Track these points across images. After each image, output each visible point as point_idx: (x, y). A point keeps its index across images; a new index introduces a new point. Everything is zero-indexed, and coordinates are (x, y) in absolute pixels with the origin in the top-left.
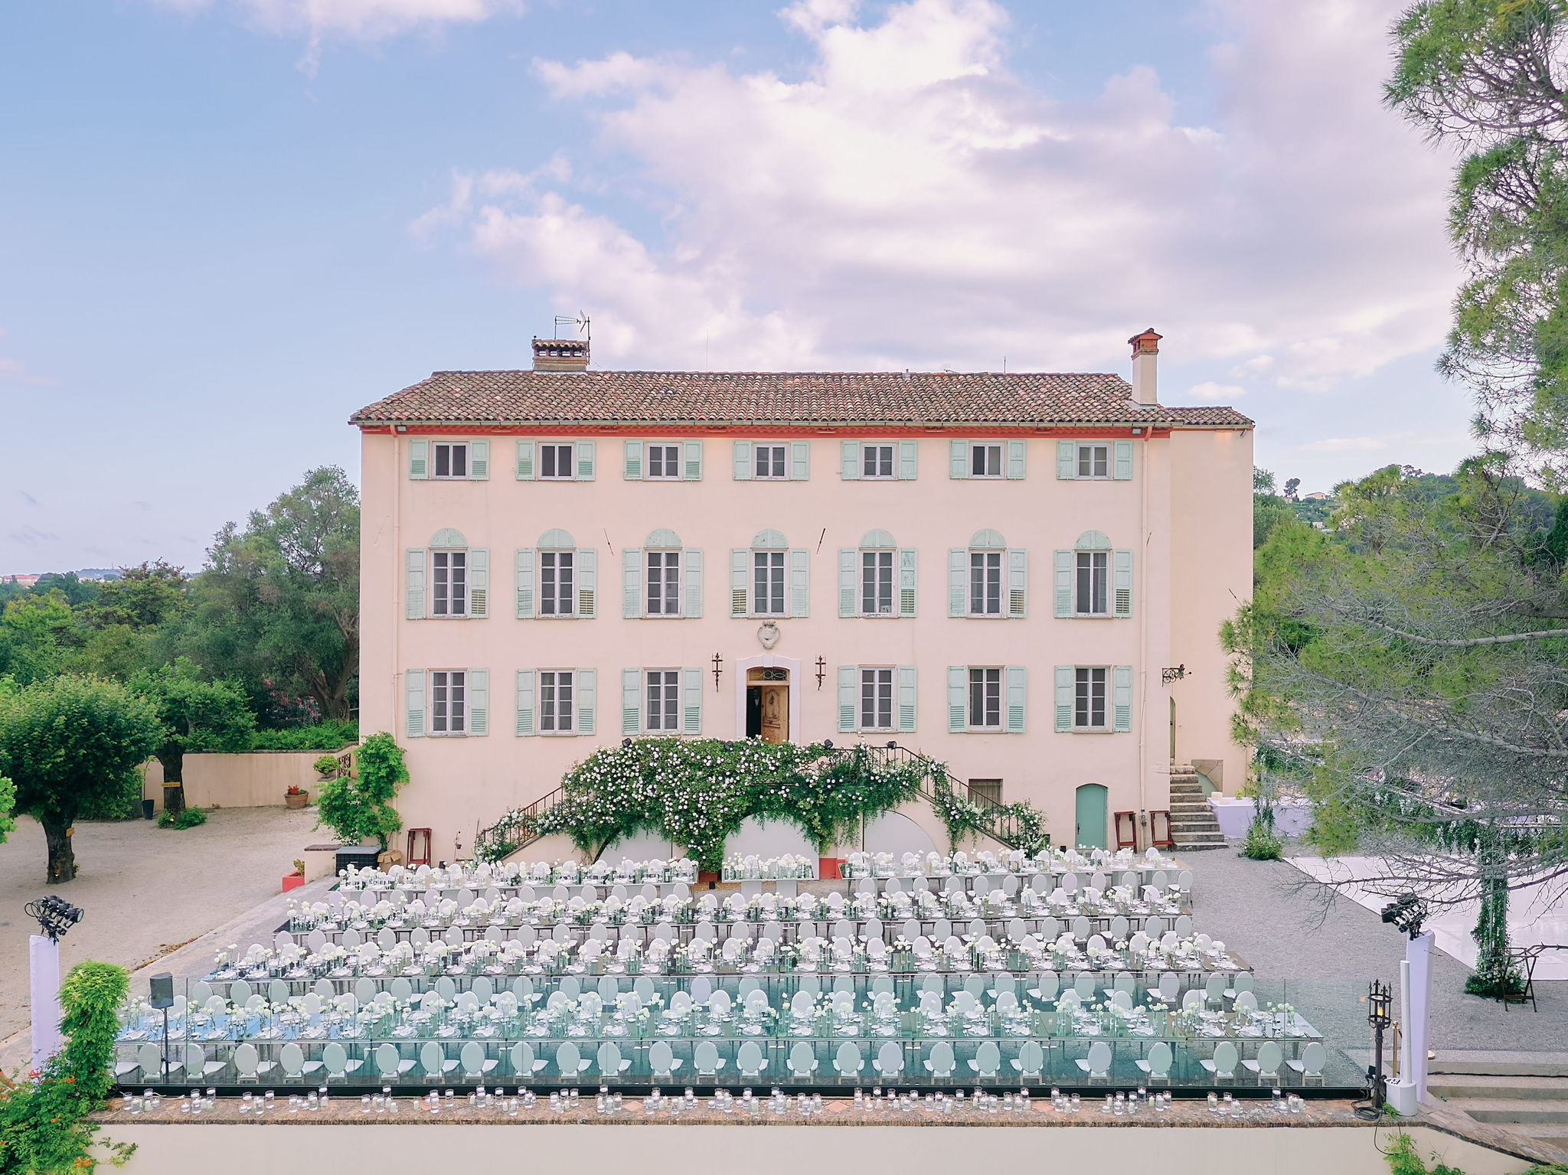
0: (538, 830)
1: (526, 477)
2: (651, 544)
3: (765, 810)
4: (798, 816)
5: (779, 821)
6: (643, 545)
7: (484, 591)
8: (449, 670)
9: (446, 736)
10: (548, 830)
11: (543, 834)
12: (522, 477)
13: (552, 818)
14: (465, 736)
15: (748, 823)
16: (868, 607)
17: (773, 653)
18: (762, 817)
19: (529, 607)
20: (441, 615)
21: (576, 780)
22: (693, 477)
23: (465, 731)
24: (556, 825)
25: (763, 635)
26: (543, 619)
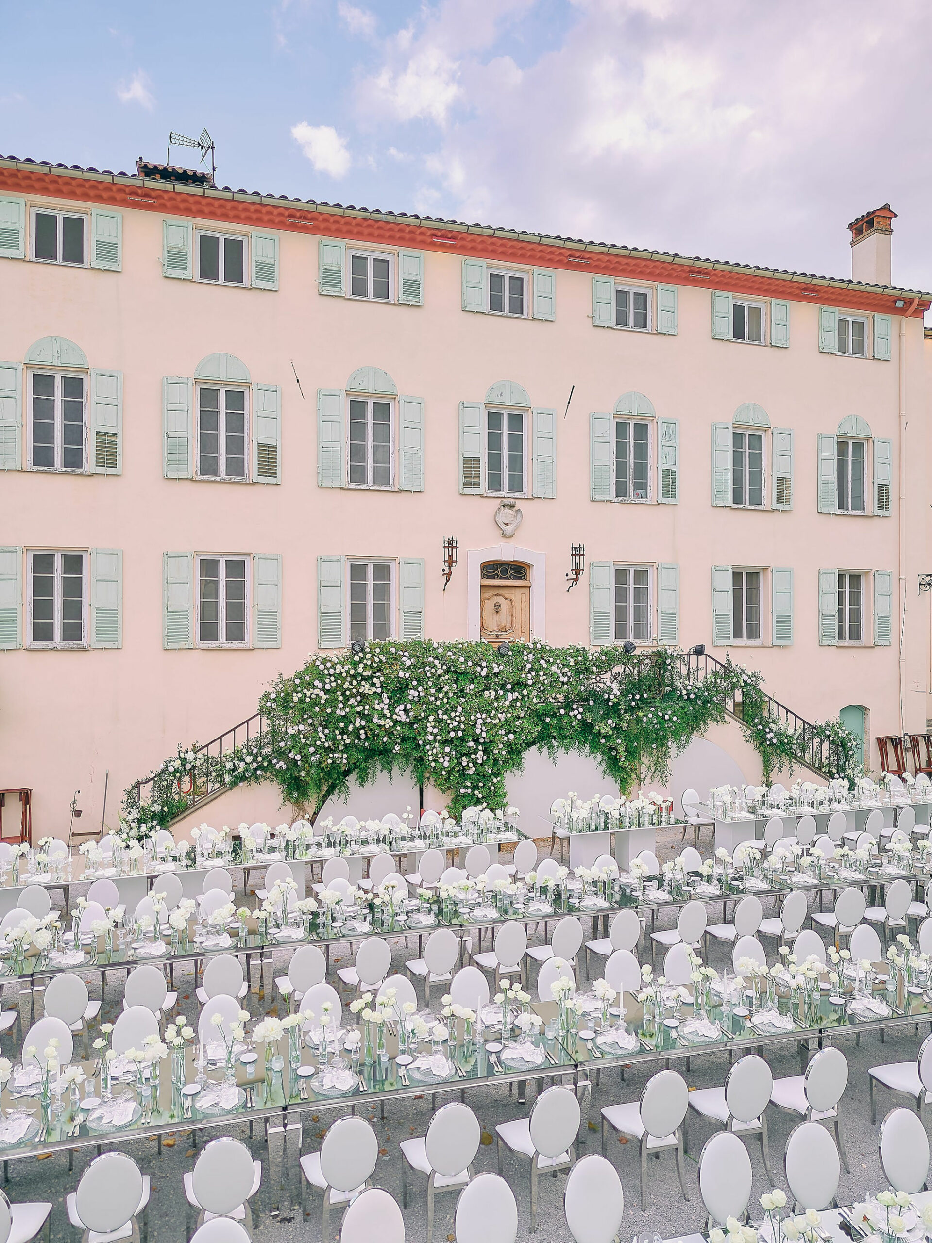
0: (227, 778)
1: (179, 274)
2: (355, 386)
3: (554, 737)
4: (595, 746)
5: (573, 752)
6: (345, 388)
7: (115, 435)
8: (58, 550)
9: (54, 649)
10: (243, 778)
11: (234, 784)
12: (171, 273)
13: (249, 759)
14: (84, 650)
15: (532, 756)
16: (621, 491)
17: (511, 544)
18: (551, 747)
19: (182, 463)
20: (45, 468)
21: (285, 702)
22: (412, 300)
23: (84, 642)
24: (256, 770)
25: (501, 520)
26: (202, 481)
